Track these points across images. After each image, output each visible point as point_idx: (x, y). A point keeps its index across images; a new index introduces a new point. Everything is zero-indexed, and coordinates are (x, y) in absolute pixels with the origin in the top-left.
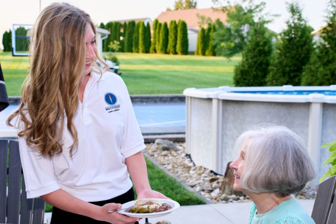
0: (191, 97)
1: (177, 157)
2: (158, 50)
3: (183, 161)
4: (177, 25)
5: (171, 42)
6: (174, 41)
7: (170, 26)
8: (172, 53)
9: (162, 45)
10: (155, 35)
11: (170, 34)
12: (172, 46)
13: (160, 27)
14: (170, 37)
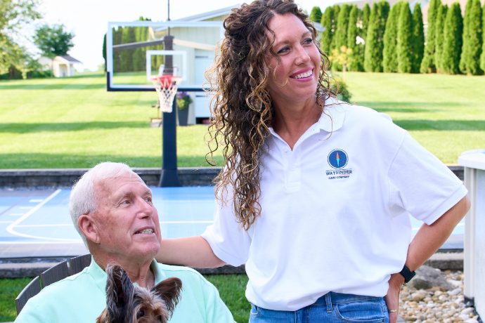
0: (475, 170)
1: (444, 304)
2: (439, 66)
3: (457, 312)
4: (481, 10)
5: (467, 47)
6: (474, 44)
7: (465, 12)
8: (472, 71)
9: (448, 56)
10: (433, 33)
11: (465, 29)
12: (470, 56)
13: (443, 16)
14: (466, 37)
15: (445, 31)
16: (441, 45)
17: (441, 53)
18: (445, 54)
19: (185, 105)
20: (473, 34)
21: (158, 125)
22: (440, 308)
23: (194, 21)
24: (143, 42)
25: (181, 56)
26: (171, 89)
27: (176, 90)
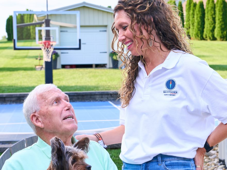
1: (208, 164)
2: (192, 36)
3: (216, 168)
4: (215, 5)
5: (207, 25)
6: (211, 23)
7: (206, 6)
8: (210, 38)
9: (197, 30)
10: (189, 18)
11: (206, 15)
12: (209, 30)
13: (194, 8)
14: (207, 19)
15: (195, 17)
16: (193, 24)
17: (193, 28)
18: (195, 29)
19: (55, 58)
20: (211, 18)
21: (40, 69)
22: (206, 166)
23: (61, 11)
24: (29, 23)
25: (55, 30)
26: (50, 48)
27: (53, 49)
